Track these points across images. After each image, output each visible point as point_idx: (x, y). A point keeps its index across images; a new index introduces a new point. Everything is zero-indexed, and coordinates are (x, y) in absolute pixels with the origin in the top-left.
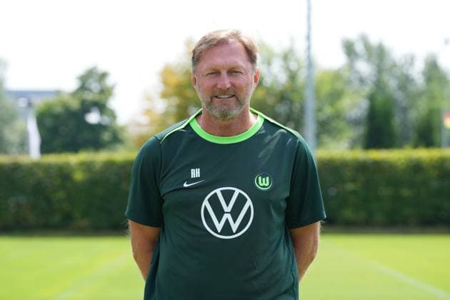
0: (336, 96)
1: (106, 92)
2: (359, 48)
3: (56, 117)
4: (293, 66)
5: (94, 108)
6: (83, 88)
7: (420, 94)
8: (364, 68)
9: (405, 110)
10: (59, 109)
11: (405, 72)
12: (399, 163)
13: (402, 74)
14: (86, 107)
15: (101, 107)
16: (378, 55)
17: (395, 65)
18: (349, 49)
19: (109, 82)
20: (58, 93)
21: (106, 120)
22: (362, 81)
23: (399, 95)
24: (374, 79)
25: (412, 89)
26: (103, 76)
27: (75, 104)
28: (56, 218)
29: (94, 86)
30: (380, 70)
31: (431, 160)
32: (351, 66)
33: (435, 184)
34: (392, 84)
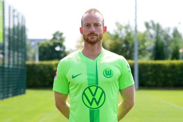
0: (144, 41)
1: (62, 40)
2: (151, 25)
3: (45, 48)
4: (129, 31)
5: (58, 45)
6: (54, 38)
7: (172, 41)
8: (152, 32)
9: (166, 47)
10: (46, 46)
11: (166, 33)
12: (167, 65)
13: (165, 34)
14: (55, 45)
15: (60, 45)
16: (157, 27)
17: (163, 31)
18: (147, 25)
19: (63, 36)
20: (45, 40)
21: (62, 49)
22: (151, 36)
23: (164, 42)
24: (155, 36)
25: (169, 39)
26: (61, 34)
27: (51, 44)
28: (47, 83)
29: (58, 38)
30: (157, 32)
31: (178, 64)
32: (148, 31)
33: (180, 72)
34: (162, 38)
